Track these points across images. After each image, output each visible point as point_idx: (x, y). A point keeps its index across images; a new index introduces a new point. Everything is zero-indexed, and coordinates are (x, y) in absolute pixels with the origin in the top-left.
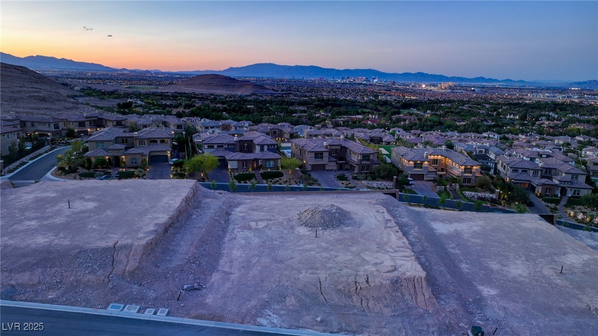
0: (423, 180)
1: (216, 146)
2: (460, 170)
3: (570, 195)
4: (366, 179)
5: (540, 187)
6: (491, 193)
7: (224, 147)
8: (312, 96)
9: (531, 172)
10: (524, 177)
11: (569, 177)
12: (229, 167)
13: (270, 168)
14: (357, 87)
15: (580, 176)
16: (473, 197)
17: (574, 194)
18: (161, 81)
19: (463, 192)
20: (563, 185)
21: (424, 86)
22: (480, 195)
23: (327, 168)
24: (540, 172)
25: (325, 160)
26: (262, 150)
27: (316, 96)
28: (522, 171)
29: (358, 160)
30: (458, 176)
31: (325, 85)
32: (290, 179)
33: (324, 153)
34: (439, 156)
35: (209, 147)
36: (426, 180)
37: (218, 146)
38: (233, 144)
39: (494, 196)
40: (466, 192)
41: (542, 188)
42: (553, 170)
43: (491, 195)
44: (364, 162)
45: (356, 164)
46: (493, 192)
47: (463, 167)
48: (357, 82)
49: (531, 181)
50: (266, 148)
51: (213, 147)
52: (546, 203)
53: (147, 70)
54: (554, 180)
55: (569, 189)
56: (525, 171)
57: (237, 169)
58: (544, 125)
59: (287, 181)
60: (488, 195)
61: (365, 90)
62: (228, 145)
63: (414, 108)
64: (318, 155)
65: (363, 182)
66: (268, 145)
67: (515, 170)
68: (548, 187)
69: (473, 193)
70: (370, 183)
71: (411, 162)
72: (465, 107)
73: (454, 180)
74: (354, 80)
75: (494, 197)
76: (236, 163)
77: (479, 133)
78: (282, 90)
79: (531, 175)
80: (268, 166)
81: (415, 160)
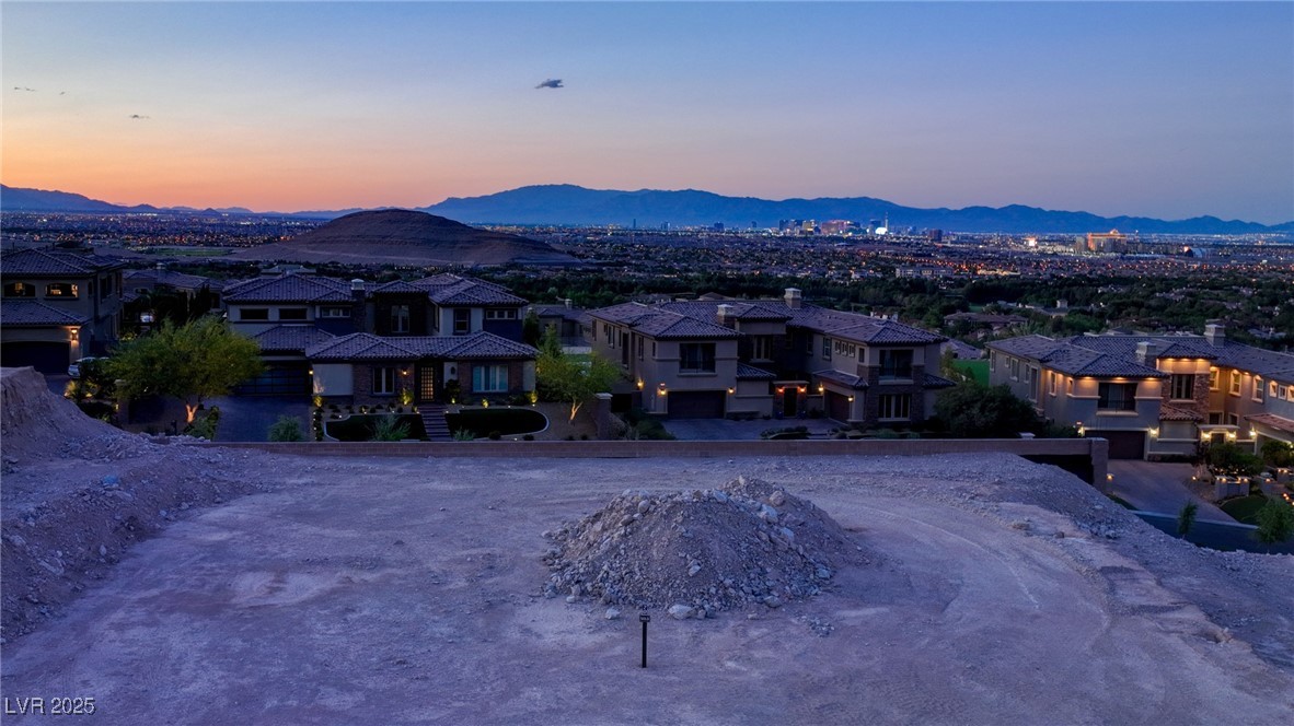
1: (274, 314)
7: (309, 318)
8: (687, 270)
12: (317, 389)
13: (492, 397)
14: (828, 247)
18: (246, 236)
21: (1032, 243)
23: (732, 407)
25: (724, 375)
26: (462, 326)
27: (703, 270)
29: (860, 370)
31: (728, 242)
33: (719, 347)
38: (345, 307)
44: (888, 380)
48: (825, 233)
50: (477, 318)
51: (263, 315)
53: (210, 209)
57: (349, 397)
61: (852, 255)
62: (326, 306)
64: (697, 353)
66: (488, 308)
71: (1087, 382)
74: (817, 229)
78: (599, 256)
80: (483, 390)
81: (1101, 372)
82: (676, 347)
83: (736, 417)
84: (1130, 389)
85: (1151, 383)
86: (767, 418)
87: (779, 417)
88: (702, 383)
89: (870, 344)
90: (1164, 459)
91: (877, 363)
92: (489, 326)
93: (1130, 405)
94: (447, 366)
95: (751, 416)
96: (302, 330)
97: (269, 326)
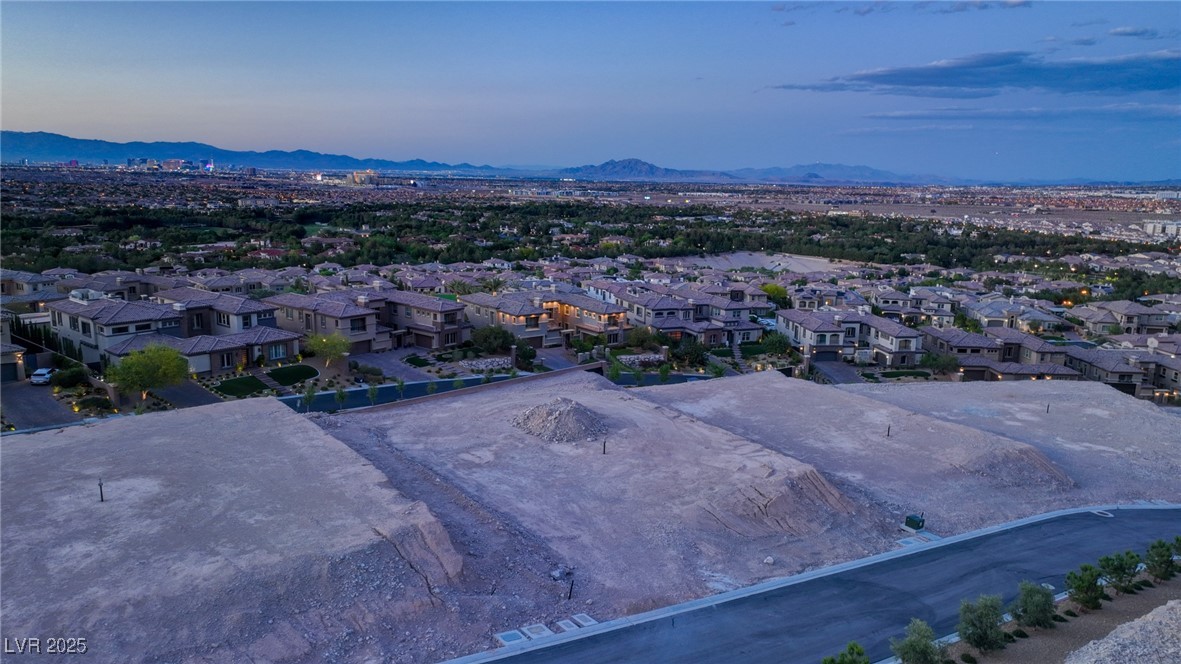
0: (541, 346)
1: (132, 329)
2: (602, 322)
3: (739, 342)
4: (465, 357)
5: (703, 335)
6: (656, 353)
7: (153, 327)
9: (681, 313)
10: (671, 323)
11: (730, 316)
12: (192, 370)
13: (282, 361)
15: (742, 312)
16: (633, 363)
17: (743, 339)
19: (618, 357)
20: (729, 328)
22: (642, 357)
23: (375, 347)
24: (692, 312)
25: (371, 332)
26: (247, 323)
28: (668, 314)
29: (434, 324)
30: (600, 333)
32: (335, 378)
33: (368, 318)
34: (555, 303)
35: (114, 331)
36: (546, 347)
37: (138, 328)
38: (177, 320)
39: (661, 357)
40: (623, 357)
41: (705, 337)
42: (704, 308)
43: (657, 356)
44: (447, 327)
45: (436, 333)
46: (656, 351)
47: (606, 316)
49: (685, 328)
50: (254, 319)
51: (125, 330)
52: (720, 358)
54: (713, 322)
55: (737, 333)
56: (672, 312)
57: (210, 372)
58: (564, 242)
59: (331, 381)
60: (652, 357)
62: (164, 321)
63: (322, 222)
64: (358, 323)
65: (461, 363)
66: (259, 314)
67: (659, 313)
68: (713, 333)
69: (633, 357)
70: (474, 363)
71: (522, 318)
72: (421, 216)
73: (597, 341)
75: (662, 359)
76: (206, 358)
77: (475, 262)
79: (681, 318)
80: (274, 357)
81: (526, 313)
82: (349, 321)
83: (377, 352)
84: (537, 319)
85: (544, 316)
86: (390, 350)
87: (396, 349)
88: (362, 337)
89: (441, 312)
90: (551, 347)
91: (443, 321)
92: (261, 322)
93: (537, 325)
94: (256, 348)
95: (383, 350)
96: (153, 336)
97: (131, 336)
